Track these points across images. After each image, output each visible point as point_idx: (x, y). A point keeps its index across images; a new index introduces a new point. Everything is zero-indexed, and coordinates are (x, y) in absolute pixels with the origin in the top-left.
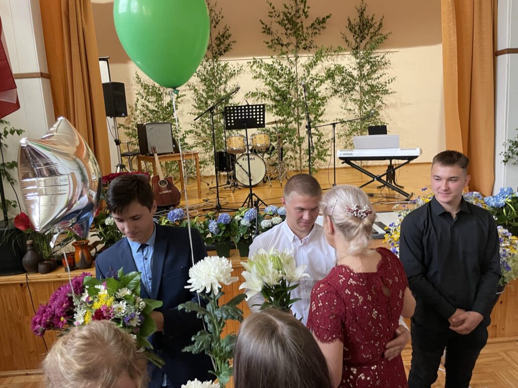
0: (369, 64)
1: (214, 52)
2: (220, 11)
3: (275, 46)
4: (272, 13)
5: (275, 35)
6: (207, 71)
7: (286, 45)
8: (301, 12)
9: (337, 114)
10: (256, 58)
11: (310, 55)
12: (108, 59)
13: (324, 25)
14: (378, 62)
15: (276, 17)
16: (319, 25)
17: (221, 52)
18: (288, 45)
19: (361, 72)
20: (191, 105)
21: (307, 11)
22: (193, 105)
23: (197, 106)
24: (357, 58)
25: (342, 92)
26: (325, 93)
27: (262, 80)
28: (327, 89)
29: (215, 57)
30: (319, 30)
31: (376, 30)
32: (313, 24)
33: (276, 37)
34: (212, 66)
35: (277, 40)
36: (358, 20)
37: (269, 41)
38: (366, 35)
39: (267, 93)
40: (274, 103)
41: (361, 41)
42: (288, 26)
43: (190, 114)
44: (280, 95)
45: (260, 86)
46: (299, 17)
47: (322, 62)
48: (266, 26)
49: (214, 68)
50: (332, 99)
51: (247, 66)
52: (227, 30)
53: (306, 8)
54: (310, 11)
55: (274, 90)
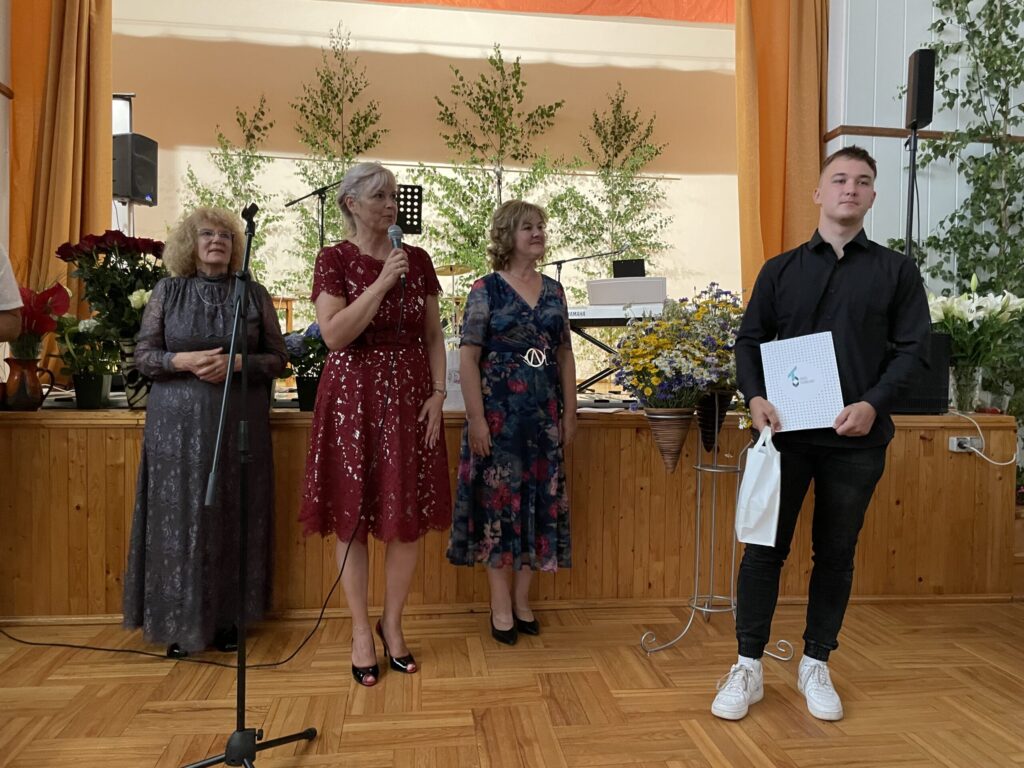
0: (628, 197)
1: (346, 146)
2: (363, 72)
3: (460, 144)
4: (458, 87)
5: (461, 128)
6: (330, 178)
7: (480, 147)
8: (511, 91)
9: (570, 280)
10: (426, 164)
11: (524, 170)
12: (132, 98)
13: (551, 120)
14: (645, 193)
15: (466, 96)
16: (543, 118)
17: (358, 148)
18: (483, 148)
19: (614, 208)
20: (291, 239)
21: (521, 91)
22: (296, 240)
23: (304, 240)
24: (607, 184)
25: (580, 241)
27: (434, 206)
29: (346, 155)
30: (542, 128)
31: (642, 136)
32: (531, 116)
33: (463, 132)
34: (340, 171)
35: (466, 136)
36: (610, 116)
37: (451, 135)
38: (623, 144)
39: (441, 230)
40: (453, 251)
41: (616, 155)
42: (485, 111)
43: (289, 252)
44: (465, 234)
45: (431, 215)
46: (507, 99)
47: (546, 184)
48: (447, 109)
50: (561, 253)
51: (407, 178)
52: (374, 108)
53: (520, 84)
54: (526, 91)
55: (454, 224)
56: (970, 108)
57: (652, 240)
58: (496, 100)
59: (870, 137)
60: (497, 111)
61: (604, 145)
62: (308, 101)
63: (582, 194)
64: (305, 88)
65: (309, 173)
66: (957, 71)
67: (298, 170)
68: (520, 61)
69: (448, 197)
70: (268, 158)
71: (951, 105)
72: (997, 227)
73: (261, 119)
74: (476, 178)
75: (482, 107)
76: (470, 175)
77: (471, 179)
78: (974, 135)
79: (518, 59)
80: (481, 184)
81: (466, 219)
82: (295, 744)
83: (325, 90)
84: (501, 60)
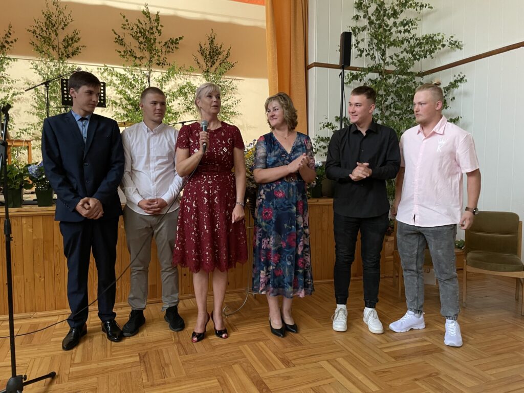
1: (60, 53)
2: (70, 13)
3: (127, 56)
4: (125, 25)
5: (128, 47)
6: (52, 71)
7: (139, 58)
8: (155, 29)
10: (108, 65)
11: (164, 71)
13: (177, 46)
14: (227, 86)
15: (130, 30)
16: (173, 44)
17: (68, 55)
18: (141, 58)
20: (29, 104)
21: (160, 30)
22: (32, 105)
23: (36, 105)
26: (178, 109)
27: (113, 88)
28: (179, 104)
29: (61, 59)
30: (172, 50)
31: (225, 57)
32: (166, 43)
33: (129, 49)
34: (57, 67)
35: (130, 52)
36: (208, 46)
37: (122, 51)
38: (215, 61)
39: (118, 101)
40: (125, 113)
41: (212, 66)
42: (141, 39)
43: (28, 112)
44: (132, 104)
45: (111, 94)
46: (153, 33)
47: (175, 79)
48: (119, 37)
49: (59, 69)
51: (97, 73)
52: (77, 34)
53: (160, 26)
54: (163, 30)
55: (125, 99)
56: (369, 57)
57: (232, 110)
58: (147, 33)
59: (327, 69)
60: (148, 40)
61: (205, 61)
62: (37, 28)
63: (195, 85)
64: (35, 21)
65: (39, 68)
66: (363, 40)
67: (32, 66)
68: (159, 14)
69: (121, 84)
70: (14, 59)
71: (361, 55)
72: (380, 112)
73: (9, 37)
74: (137, 75)
75: (139, 37)
76: (133, 73)
77: (134, 75)
78: (370, 70)
79: (158, 12)
80: (139, 78)
81: (132, 96)
82: (44, 380)
83: (48, 22)
84: (149, 13)
